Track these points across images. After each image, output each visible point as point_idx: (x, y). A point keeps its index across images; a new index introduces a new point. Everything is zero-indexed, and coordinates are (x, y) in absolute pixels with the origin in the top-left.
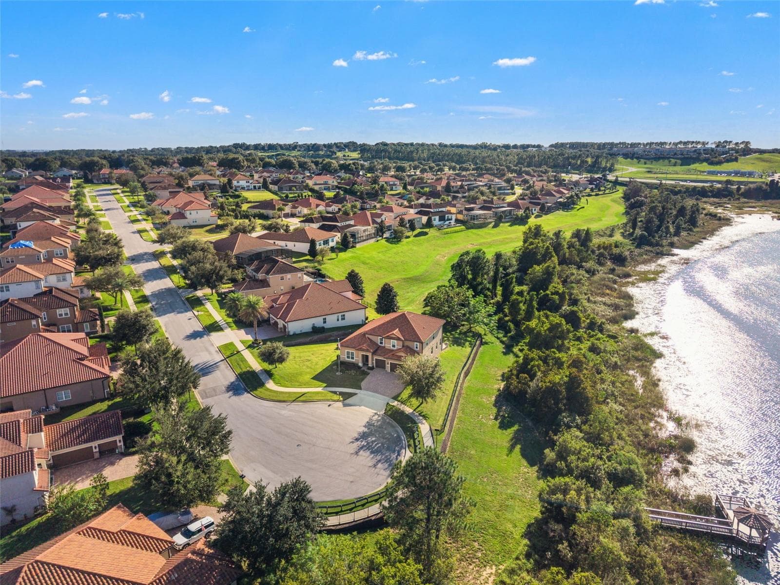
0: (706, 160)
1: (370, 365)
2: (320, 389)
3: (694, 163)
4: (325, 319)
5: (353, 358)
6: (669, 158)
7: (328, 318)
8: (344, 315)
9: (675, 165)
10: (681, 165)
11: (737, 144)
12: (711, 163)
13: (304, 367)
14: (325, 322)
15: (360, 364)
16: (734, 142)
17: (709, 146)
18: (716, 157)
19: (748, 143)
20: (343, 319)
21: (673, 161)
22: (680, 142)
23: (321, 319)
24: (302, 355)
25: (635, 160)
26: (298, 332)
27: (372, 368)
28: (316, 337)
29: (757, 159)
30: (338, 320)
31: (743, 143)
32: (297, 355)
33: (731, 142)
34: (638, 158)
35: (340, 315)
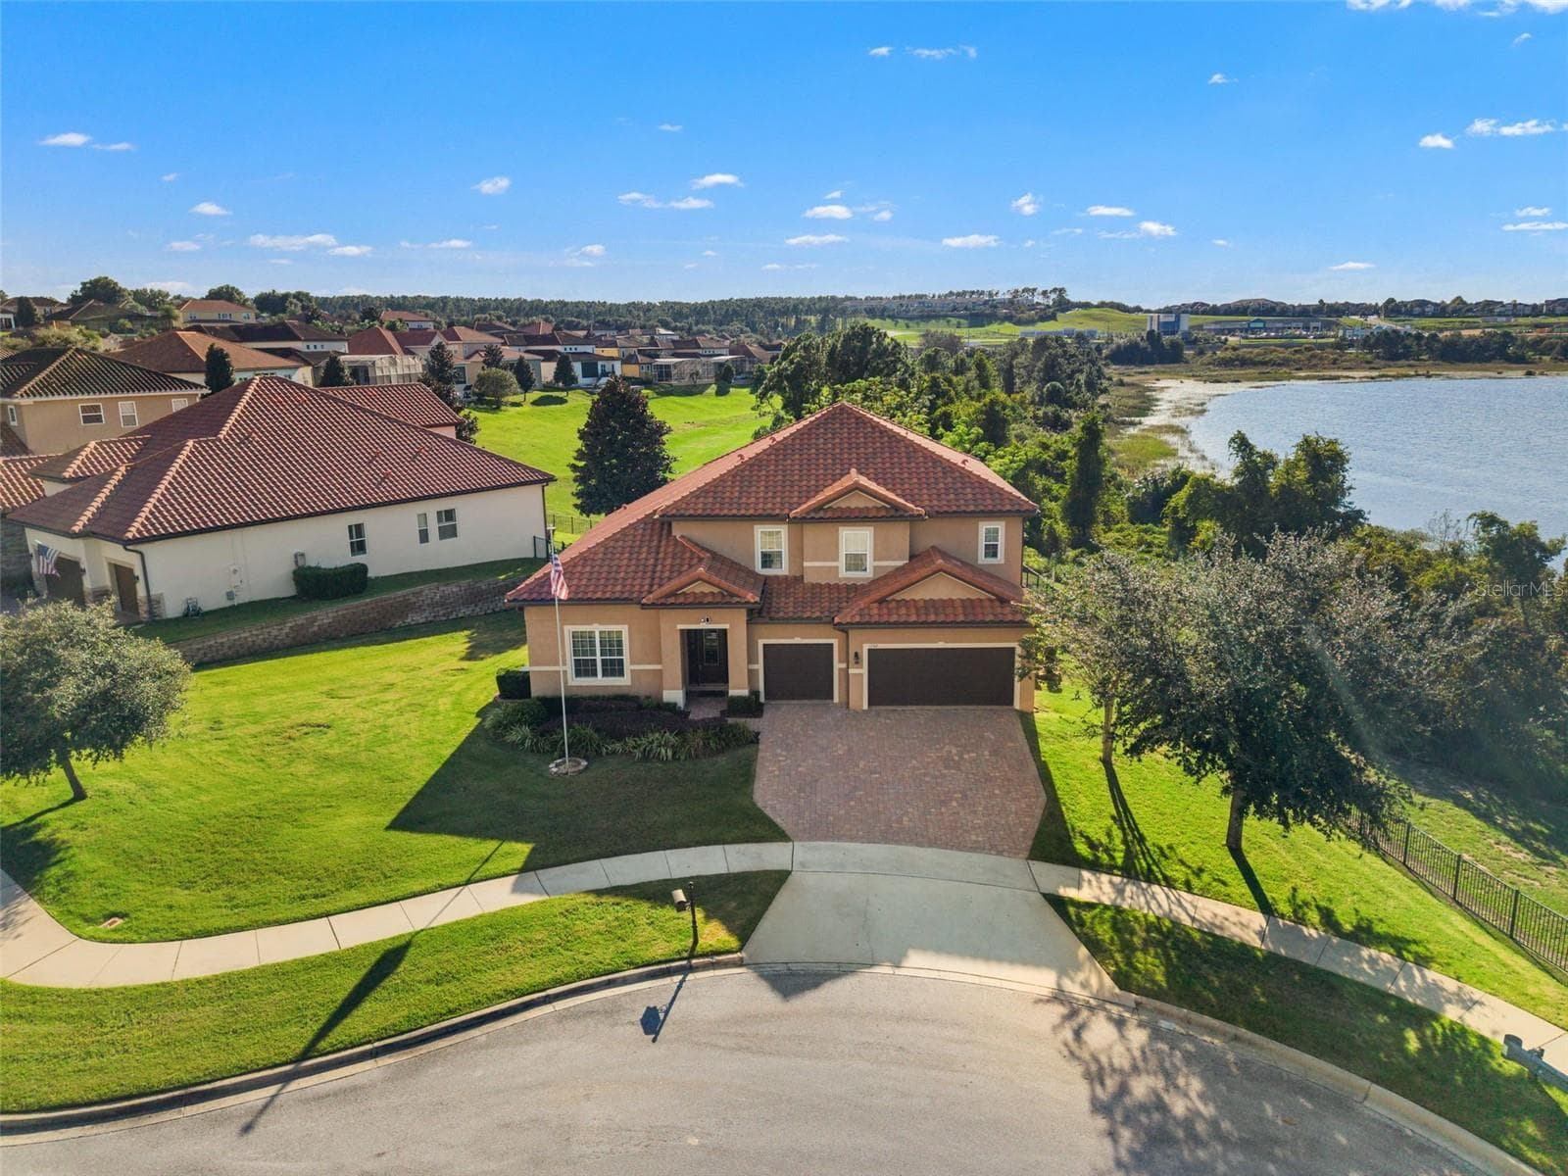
0: (1009, 318)
1: (738, 689)
2: (496, 897)
3: (990, 323)
4: (357, 530)
5: (614, 668)
6: (945, 316)
7: (375, 523)
8: (449, 515)
9: (959, 326)
10: (971, 326)
11: (1044, 293)
12: (1019, 323)
13: (302, 768)
14: (359, 547)
15: (674, 695)
16: (1040, 290)
17: (1000, 296)
18: (1023, 312)
19: (1061, 291)
20: (449, 532)
21: (954, 321)
22: (951, 293)
23: (338, 527)
24: (262, 705)
25: (888, 321)
26: (212, 600)
27: (751, 706)
28: (326, 615)
29: (1085, 315)
30: (424, 537)
31: (1055, 290)
32: (233, 707)
33: (1034, 290)
34: (892, 317)
35: (432, 508)
